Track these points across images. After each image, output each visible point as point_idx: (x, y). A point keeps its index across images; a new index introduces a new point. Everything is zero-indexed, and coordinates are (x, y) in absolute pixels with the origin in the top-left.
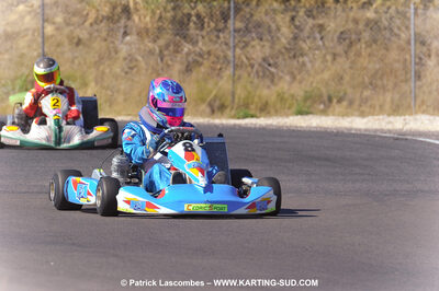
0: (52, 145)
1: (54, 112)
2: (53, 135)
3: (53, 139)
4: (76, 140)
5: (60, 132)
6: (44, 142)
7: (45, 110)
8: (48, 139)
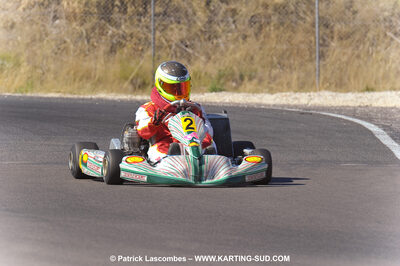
0: (191, 180)
1: (190, 137)
2: (192, 167)
3: (192, 173)
4: (222, 174)
5: (201, 165)
6: (180, 178)
7: (175, 134)
8: (185, 173)
